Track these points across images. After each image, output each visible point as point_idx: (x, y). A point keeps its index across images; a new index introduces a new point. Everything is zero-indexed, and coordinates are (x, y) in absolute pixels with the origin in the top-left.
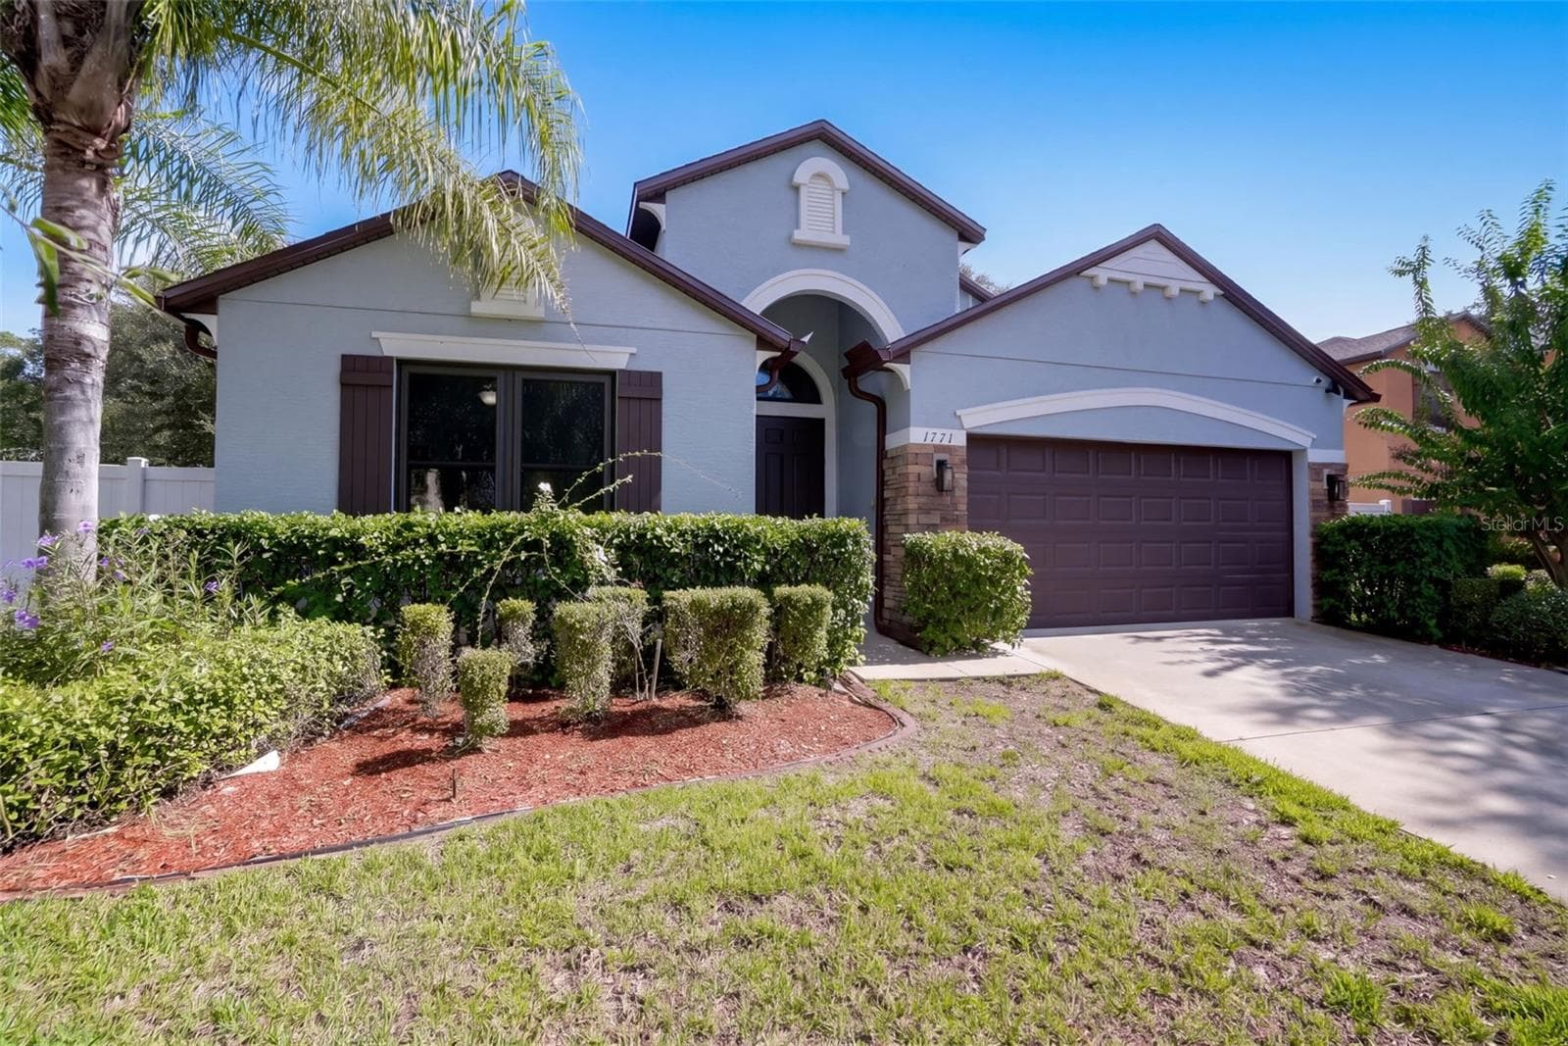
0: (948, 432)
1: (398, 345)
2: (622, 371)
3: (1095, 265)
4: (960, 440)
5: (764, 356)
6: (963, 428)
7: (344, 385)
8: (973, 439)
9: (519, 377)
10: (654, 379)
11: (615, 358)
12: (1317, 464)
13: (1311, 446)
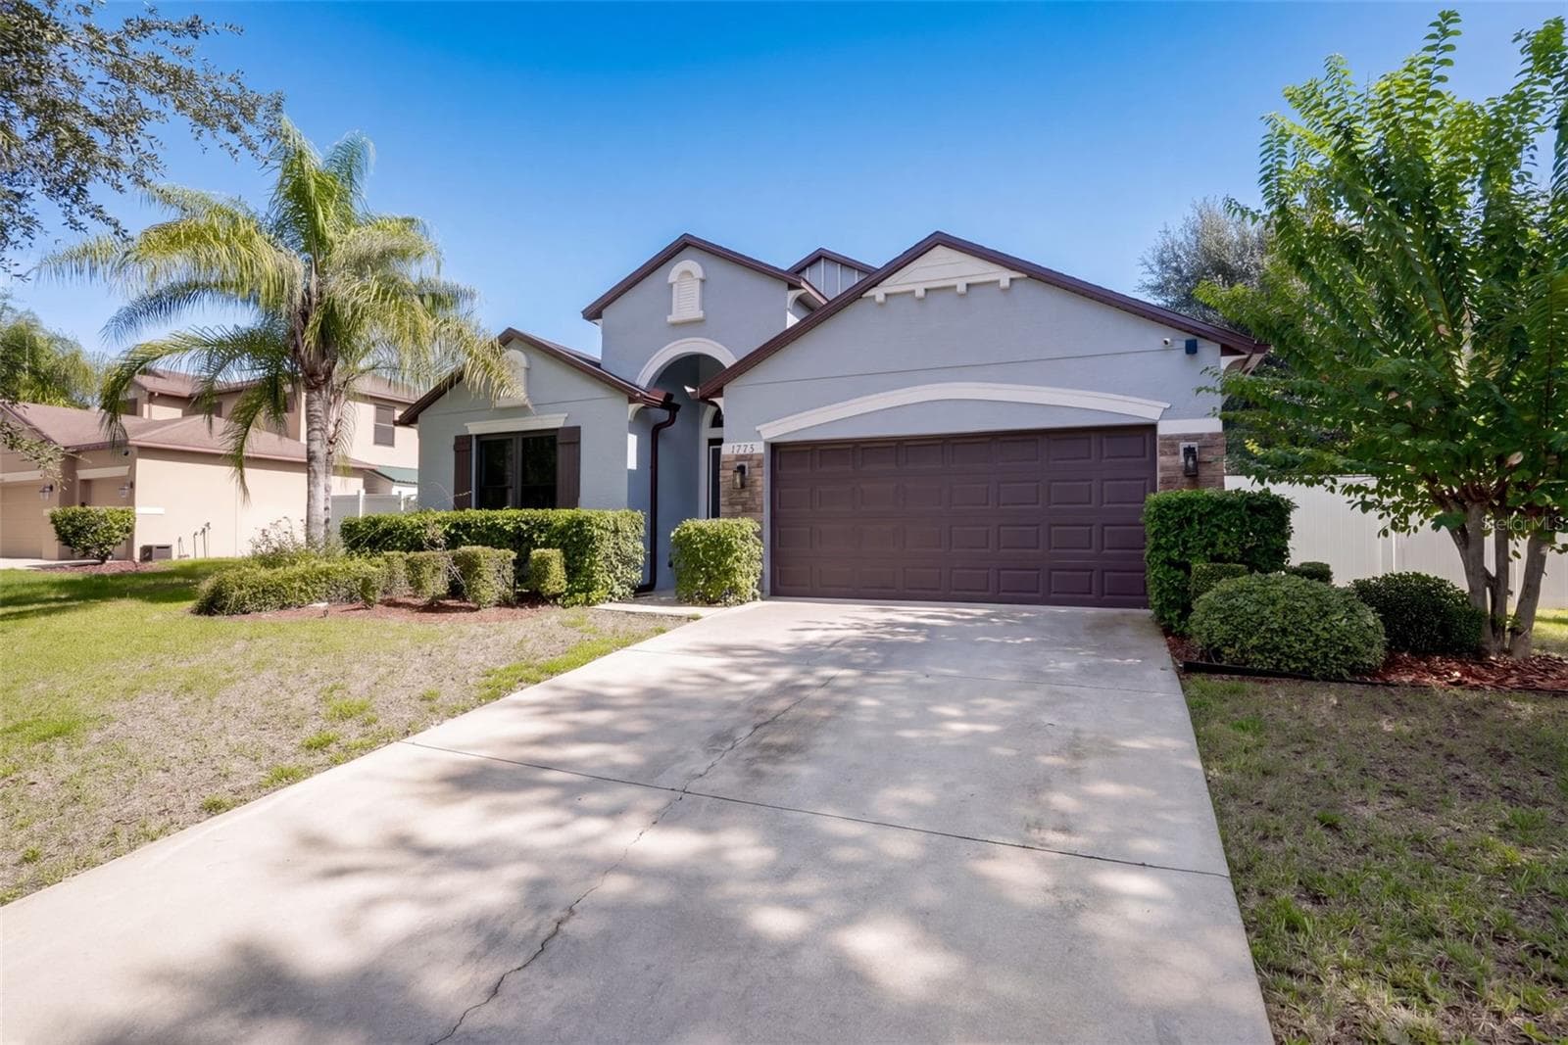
0: (749, 444)
1: (475, 428)
2: (562, 428)
3: (875, 286)
4: (760, 449)
5: (633, 408)
6: (762, 439)
7: (456, 450)
8: (775, 448)
9: (520, 437)
10: (576, 431)
11: (558, 421)
12: (1170, 438)
13: (1160, 419)
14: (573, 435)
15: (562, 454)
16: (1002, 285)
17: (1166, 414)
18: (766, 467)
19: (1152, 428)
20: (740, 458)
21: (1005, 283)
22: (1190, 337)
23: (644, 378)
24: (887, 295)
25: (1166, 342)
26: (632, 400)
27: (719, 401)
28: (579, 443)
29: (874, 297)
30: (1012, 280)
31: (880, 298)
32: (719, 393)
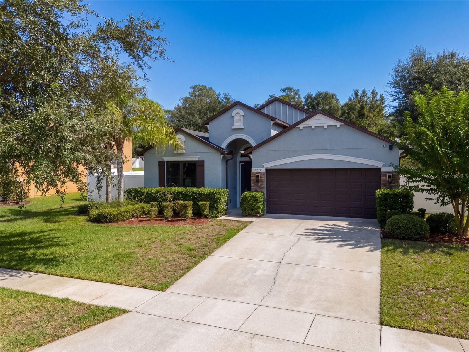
0: (260, 169)
1: (166, 159)
2: (198, 161)
3: (300, 124)
4: (263, 170)
5: (222, 156)
6: (264, 168)
7: (159, 166)
8: (268, 170)
9: (183, 163)
10: (203, 162)
11: (196, 159)
12: (384, 172)
13: (382, 167)
14: (202, 163)
15: (198, 170)
16: (338, 127)
17: (384, 166)
18: (265, 175)
19: (380, 169)
20: (257, 173)
21: (338, 126)
22: (391, 145)
23: (224, 146)
24: (303, 127)
25: (384, 146)
26: (222, 154)
27: (250, 155)
28: (204, 166)
29: (299, 127)
30: (340, 125)
31: (301, 128)
32: (251, 153)
